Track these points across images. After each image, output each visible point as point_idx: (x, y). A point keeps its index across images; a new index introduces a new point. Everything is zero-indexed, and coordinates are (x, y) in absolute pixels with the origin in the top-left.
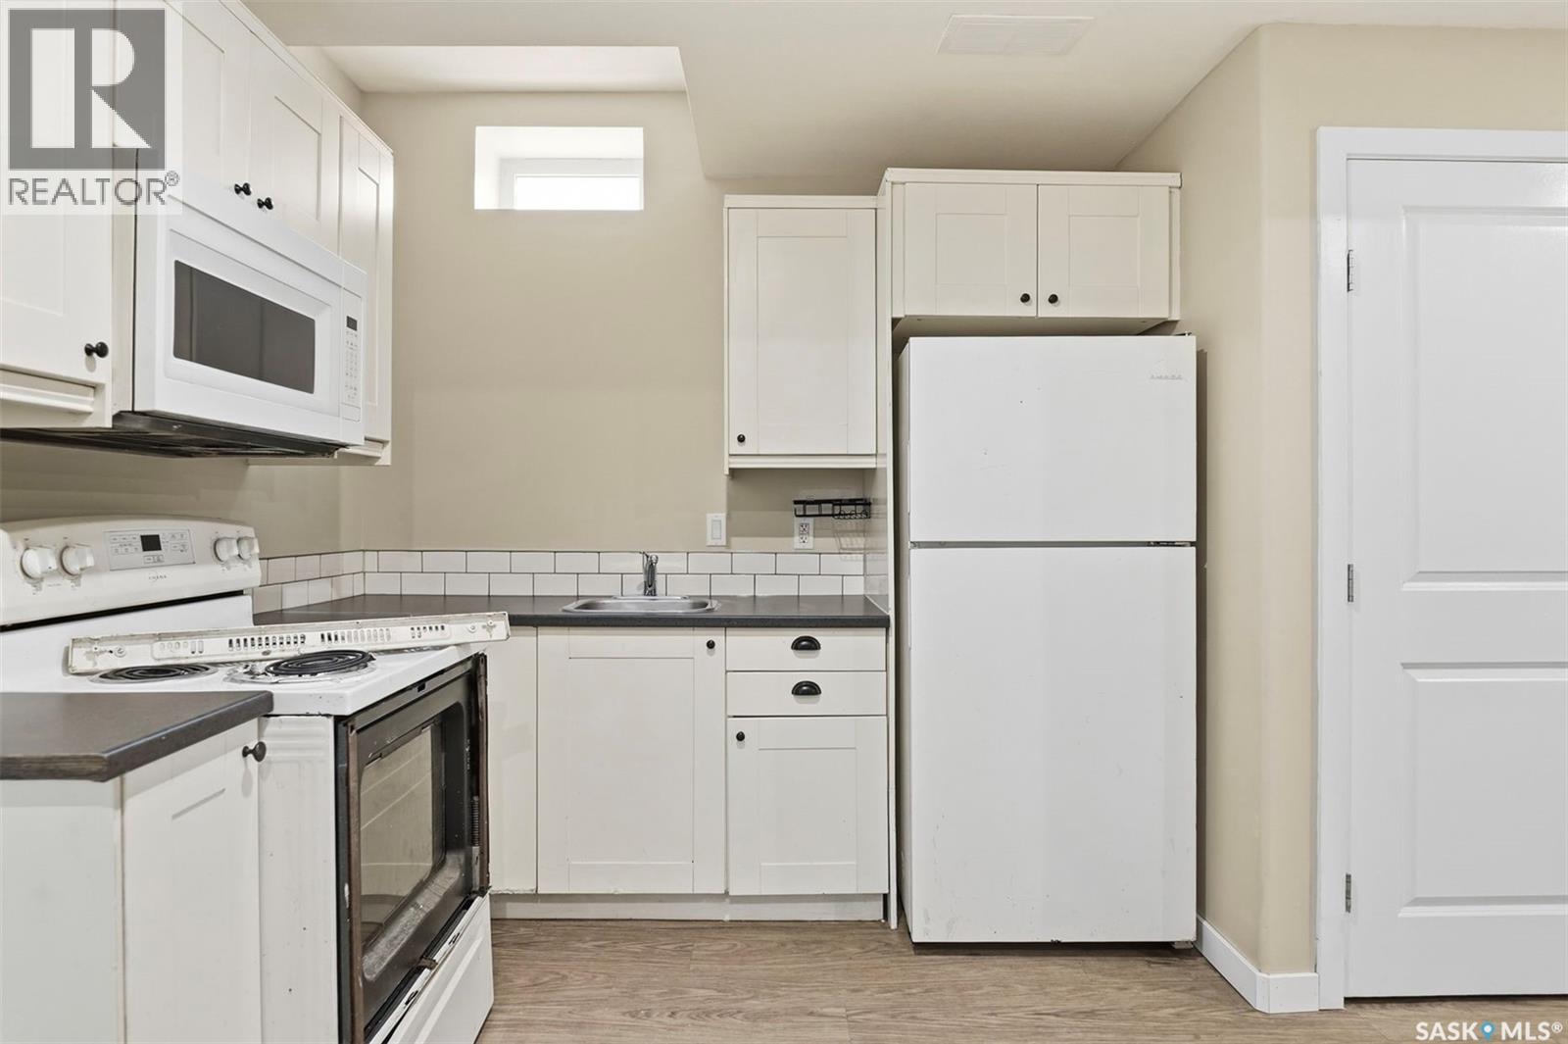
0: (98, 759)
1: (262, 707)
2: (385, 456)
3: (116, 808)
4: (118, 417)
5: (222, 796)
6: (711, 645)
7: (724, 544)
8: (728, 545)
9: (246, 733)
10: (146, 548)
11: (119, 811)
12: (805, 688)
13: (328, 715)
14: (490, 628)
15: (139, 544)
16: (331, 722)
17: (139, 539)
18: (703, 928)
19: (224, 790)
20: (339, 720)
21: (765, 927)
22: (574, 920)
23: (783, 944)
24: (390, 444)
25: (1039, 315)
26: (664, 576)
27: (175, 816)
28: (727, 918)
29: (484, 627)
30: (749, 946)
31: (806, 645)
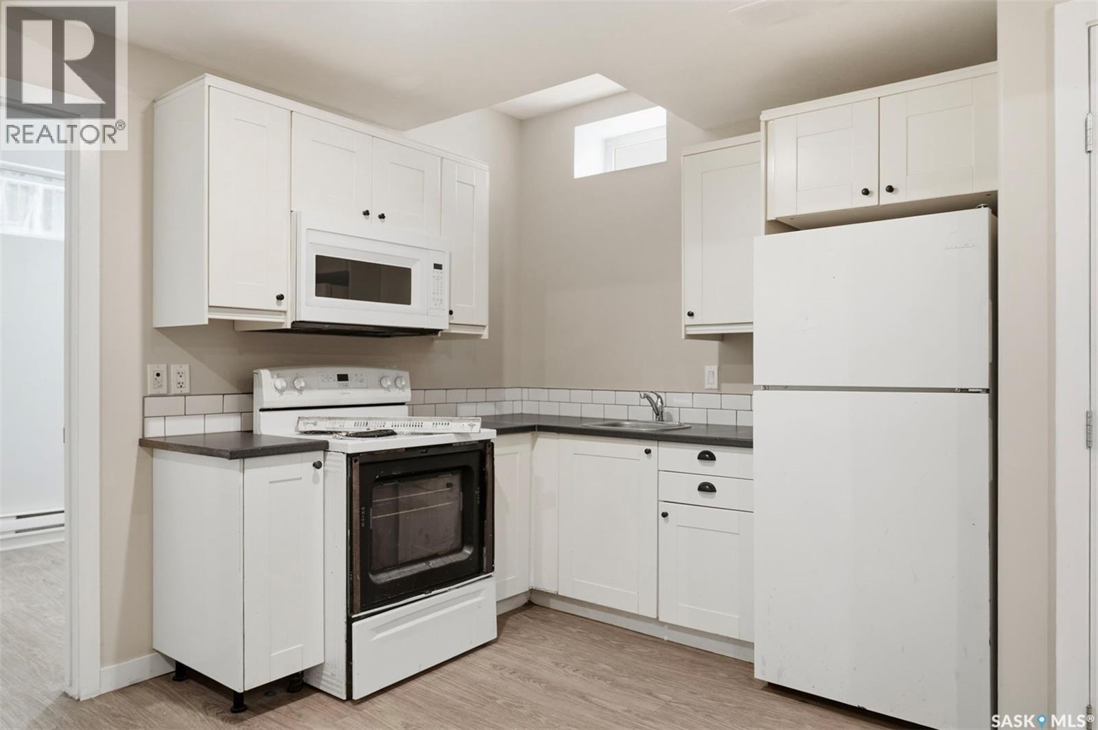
0: (227, 451)
1: (324, 447)
2: (485, 334)
3: (240, 472)
4: (293, 323)
5: (299, 481)
6: (648, 452)
7: (717, 387)
8: (719, 388)
9: (318, 456)
10: (339, 380)
11: (242, 474)
12: (707, 487)
13: (344, 453)
14: (472, 426)
15: (336, 378)
16: (344, 457)
17: (336, 376)
18: (647, 640)
19: (301, 478)
20: (348, 455)
21: (698, 653)
22: (582, 617)
23: (683, 660)
24: (487, 328)
25: (881, 203)
26: (678, 409)
27: (271, 482)
28: (666, 638)
29: (469, 425)
30: (661, 655)
31: (706, 457)
